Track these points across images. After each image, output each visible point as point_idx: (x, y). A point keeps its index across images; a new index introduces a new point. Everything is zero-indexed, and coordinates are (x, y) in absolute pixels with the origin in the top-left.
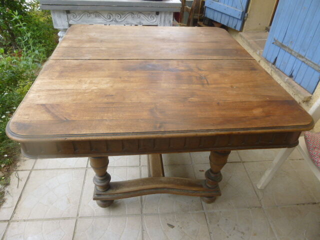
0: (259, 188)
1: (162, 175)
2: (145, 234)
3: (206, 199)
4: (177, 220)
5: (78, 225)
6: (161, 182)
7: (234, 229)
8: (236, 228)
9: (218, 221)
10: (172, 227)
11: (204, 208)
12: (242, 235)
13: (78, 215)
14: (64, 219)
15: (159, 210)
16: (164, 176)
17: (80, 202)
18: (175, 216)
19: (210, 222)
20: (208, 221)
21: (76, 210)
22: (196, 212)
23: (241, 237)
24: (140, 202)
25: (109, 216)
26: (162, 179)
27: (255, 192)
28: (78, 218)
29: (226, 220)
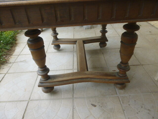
0: (156, 80)
1: (86, 70)
2: (75, 111)
3: (119, 86)
4: (98, 102)
5: (29, 105)
6: (86, 74)
7: (142, 107)
8: (143, 107)
9: (129, 102)
10: (95, 106)
11: (118, 93)
12: (149, 111)
13: (30, 99)
14: (20, 101)
15: (85, 95)
16: (88, 70)
17: (32, 91)
18: (97, 98)
19: (123, 103)
20: (121, 102)
21: (29, 96)
22: (112, 96)
23: (148, 113)
24: (72, 90)
25: (51, 99)
26: (86, 72)
27: (154, 82)
28: (30, 100)
29: (135, 101)
